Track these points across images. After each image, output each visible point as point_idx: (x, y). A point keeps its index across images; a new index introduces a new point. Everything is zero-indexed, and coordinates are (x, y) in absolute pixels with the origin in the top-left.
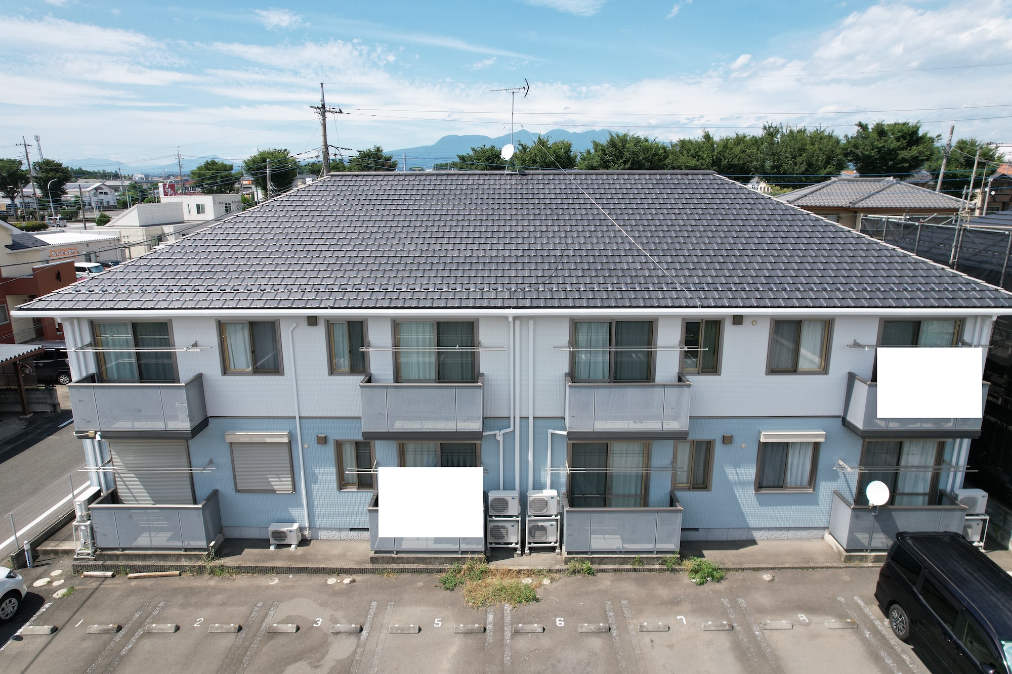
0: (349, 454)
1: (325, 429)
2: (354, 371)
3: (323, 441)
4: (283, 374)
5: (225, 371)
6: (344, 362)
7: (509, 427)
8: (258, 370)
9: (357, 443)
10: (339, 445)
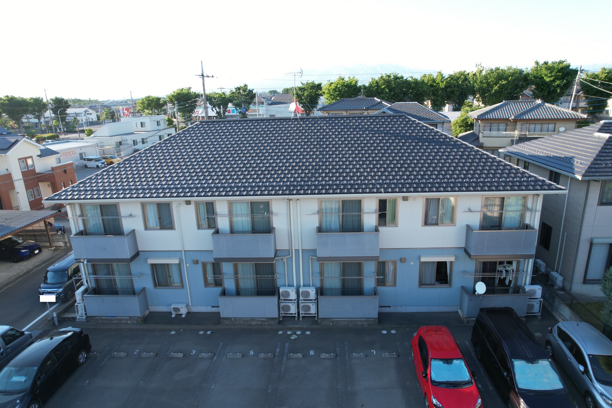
0: (209, 269)
1: (197, 257)
2: (210, 227)
3: (196, 262)
4: (175, 229)
5: (146, 228)
6: (205, 223)
7: (289, 255)
8: (162, 228)
9: (213, 263)
10: (204, 265)
